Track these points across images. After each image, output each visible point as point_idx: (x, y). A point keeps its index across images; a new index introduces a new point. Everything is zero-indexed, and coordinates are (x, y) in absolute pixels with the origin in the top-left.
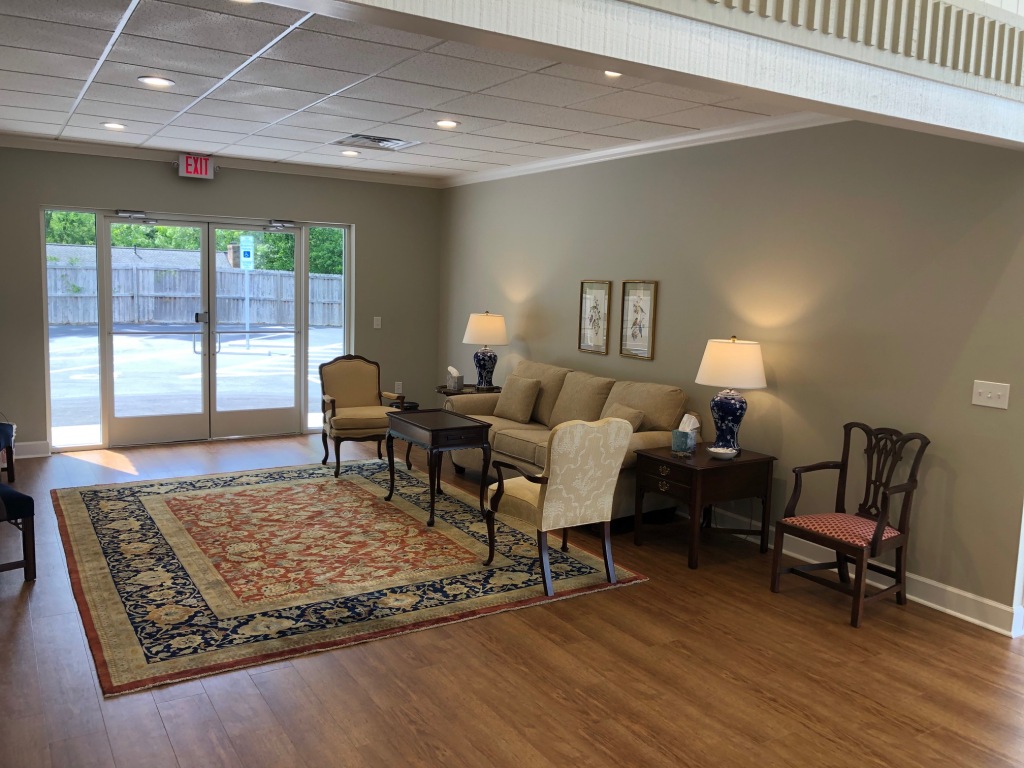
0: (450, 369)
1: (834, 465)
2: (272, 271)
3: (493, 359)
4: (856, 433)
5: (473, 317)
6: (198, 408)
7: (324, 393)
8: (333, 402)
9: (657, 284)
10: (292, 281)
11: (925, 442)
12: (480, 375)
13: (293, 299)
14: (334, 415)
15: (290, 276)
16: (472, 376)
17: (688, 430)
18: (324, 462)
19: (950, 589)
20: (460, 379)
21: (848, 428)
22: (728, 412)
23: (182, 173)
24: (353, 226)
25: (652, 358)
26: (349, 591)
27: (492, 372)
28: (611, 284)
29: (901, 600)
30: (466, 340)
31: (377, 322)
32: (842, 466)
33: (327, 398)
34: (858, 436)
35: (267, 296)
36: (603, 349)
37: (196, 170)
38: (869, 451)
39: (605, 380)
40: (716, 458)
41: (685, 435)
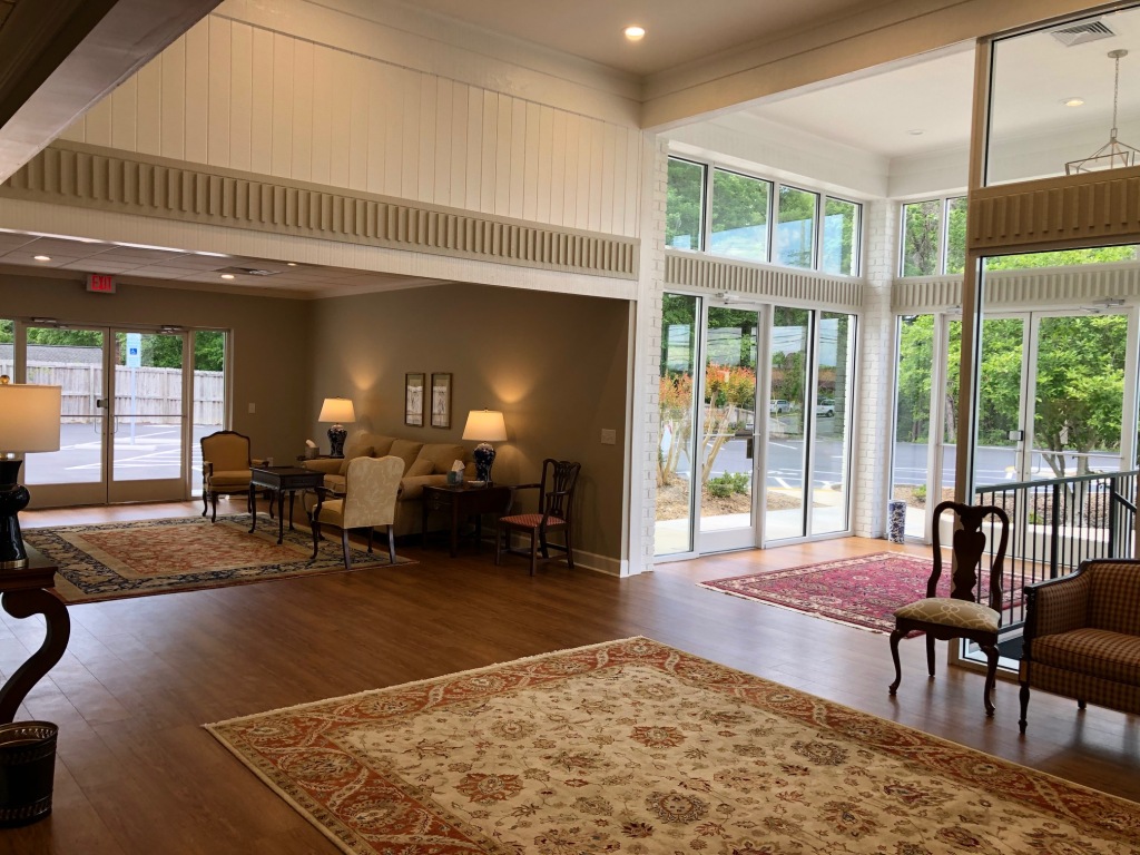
0: (308, 442)
1: (536, 486)
2: (158, 369)
3: (343, 435)
4: (550, 465)
5: (326, 401)
6: (97, 478)
7: (204, 460)
8: (211, 465)
9: (451, 375)
10: (180, 379)
11: (579, 467)
12: (333, 446)
13: (180, 397)
14: (211, 475)
15: (177, 374)
16: (327, 449)
17: (457, 470)
18: (204, 514)
19: (597, 556)
20: (317, 450)
21: (546, 463)
22: (482, 458)
23: (89, 288)
24: (232, 332)
25: (450, 427)
26: (215, 569)
27: (342, 444)
28: (424, 375)
29: (571, 566)
30: (320, 420)
31: (252, 408)
32: (542, 486)
33: (206, 462)
34: (551, 466)
35: (152, 395)
36: (420, 423)
37: (101, 287)
38: (555, 476)
39: (416, 444)
40: (472, 486)
41: (455, 473)
